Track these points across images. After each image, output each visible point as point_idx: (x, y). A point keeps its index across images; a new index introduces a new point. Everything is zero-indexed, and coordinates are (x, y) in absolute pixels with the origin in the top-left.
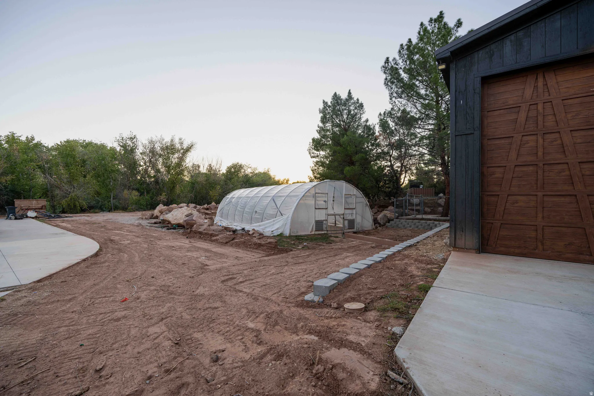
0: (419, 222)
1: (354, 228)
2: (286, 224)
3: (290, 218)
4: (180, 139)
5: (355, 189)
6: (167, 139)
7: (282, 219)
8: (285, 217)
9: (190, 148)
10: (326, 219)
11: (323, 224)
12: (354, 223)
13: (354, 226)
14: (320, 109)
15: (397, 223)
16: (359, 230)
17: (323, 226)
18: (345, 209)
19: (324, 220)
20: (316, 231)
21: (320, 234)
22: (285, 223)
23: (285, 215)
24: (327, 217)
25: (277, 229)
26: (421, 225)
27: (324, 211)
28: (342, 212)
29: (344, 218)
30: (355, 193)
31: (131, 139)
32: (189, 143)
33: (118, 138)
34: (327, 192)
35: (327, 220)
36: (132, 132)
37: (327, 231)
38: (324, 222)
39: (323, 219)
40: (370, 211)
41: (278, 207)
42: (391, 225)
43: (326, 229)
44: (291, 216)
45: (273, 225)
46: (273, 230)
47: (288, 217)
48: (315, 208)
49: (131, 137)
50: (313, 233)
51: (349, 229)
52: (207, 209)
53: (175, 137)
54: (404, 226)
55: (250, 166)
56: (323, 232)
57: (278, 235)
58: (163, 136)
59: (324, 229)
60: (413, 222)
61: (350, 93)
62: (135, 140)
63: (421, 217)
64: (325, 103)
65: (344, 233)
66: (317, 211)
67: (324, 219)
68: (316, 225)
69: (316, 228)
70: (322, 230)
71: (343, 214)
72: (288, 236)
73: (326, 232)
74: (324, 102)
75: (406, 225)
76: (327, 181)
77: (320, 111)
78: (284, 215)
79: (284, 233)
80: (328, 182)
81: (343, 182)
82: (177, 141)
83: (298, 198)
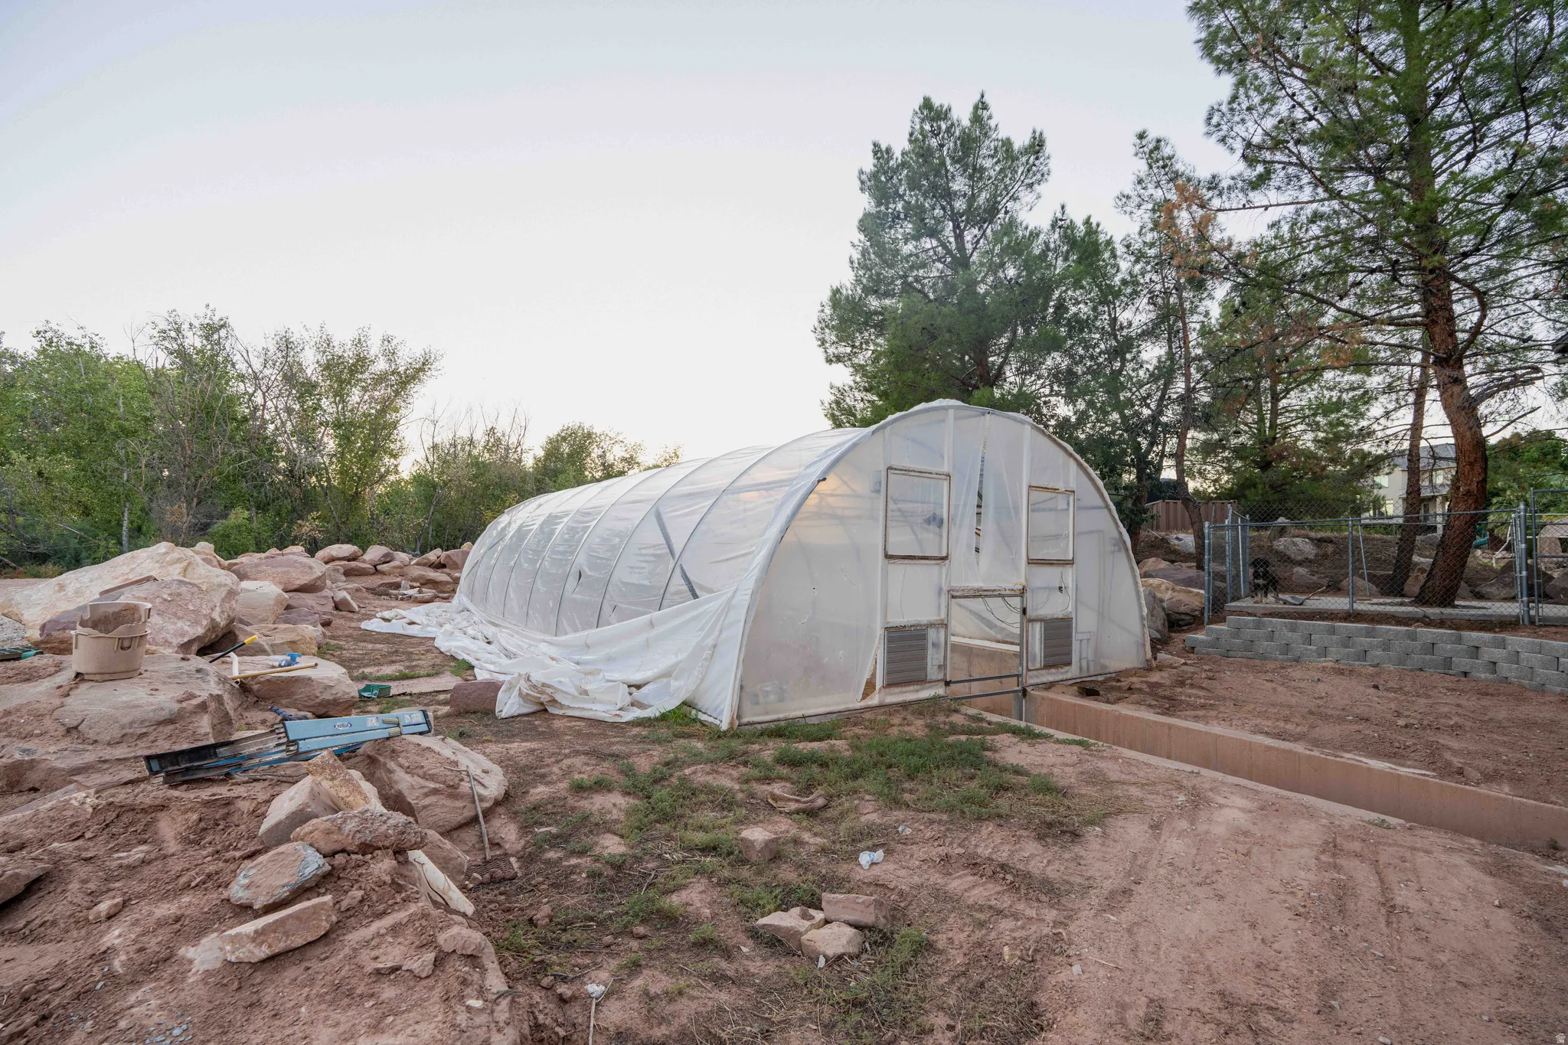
0: (1369, 634)
1: (1069, 664)
2: (715, 646)
3: (739, 615)
4: (388, 340)
5: (1073, 465)
6: (343, 340)
7: (694, 618)
8: (709, 605)
9: (421, 370)
10: (943, 616)
11: (924, 648)
12: (1070, 636)
13: (1069, 653)
14: (861, 172)
15: (1248, 633)
16: (1092, 672)
17: (924, 658)
18: (1031, 562)
19: (931, 625)
20: (889, 685)
21: (911, 703)
22: (710, 641)
23: (711, 591)
24: (948, 606)
25: (667, 674)
26: (1386, 646)
27: (931, 571)
28: (1016, 581)
29: (1024, 611)
30: (1072, 486)
31: (211, 330)
32: (418, 353)
33: (163, 325)
34: (945, 469)
35: (944, 625)
36: (211, 307)
37: (947, 684)
38: (932, 634)
39: (924, 619)
40: (1134, 576)
41: (678, 548)
42: (1215, 643)
43: (941, 676)
44: (744, 598)
45: (647, 644)
46: (637, 677)
47: (728, 607)
48: (888, 556)
49: (208, 324)
50: (874, 700)
51: (1047, 666)
52: (440, 566)
53: (370, 332)
54: (1287, 648)
55: (620, 438)
56: (926, 693)
57: (664, 717)
58: (330, 330)
59: (933, 673)
60: (1332, 631)
61: (982, 105)
62: (223, 333)
63: (1347, 607)
64: (880, 153)
65: (1024, 692)
66: (898, 569)
67: (933, 617)
68: (890, 651)
69: (889, 672)
70: (922, 681)
71: (1022, 592)
72: (724, 727)
73: (940, 691)
74: (877, 149)
75: (1299, 648)
76: (945, 408)
77: (862, 182)
78: (703, 596)
79: (704, 703)
80: (951, 412)
81: (1022, 422)
82: (374, 348)
83: (792, 494)
